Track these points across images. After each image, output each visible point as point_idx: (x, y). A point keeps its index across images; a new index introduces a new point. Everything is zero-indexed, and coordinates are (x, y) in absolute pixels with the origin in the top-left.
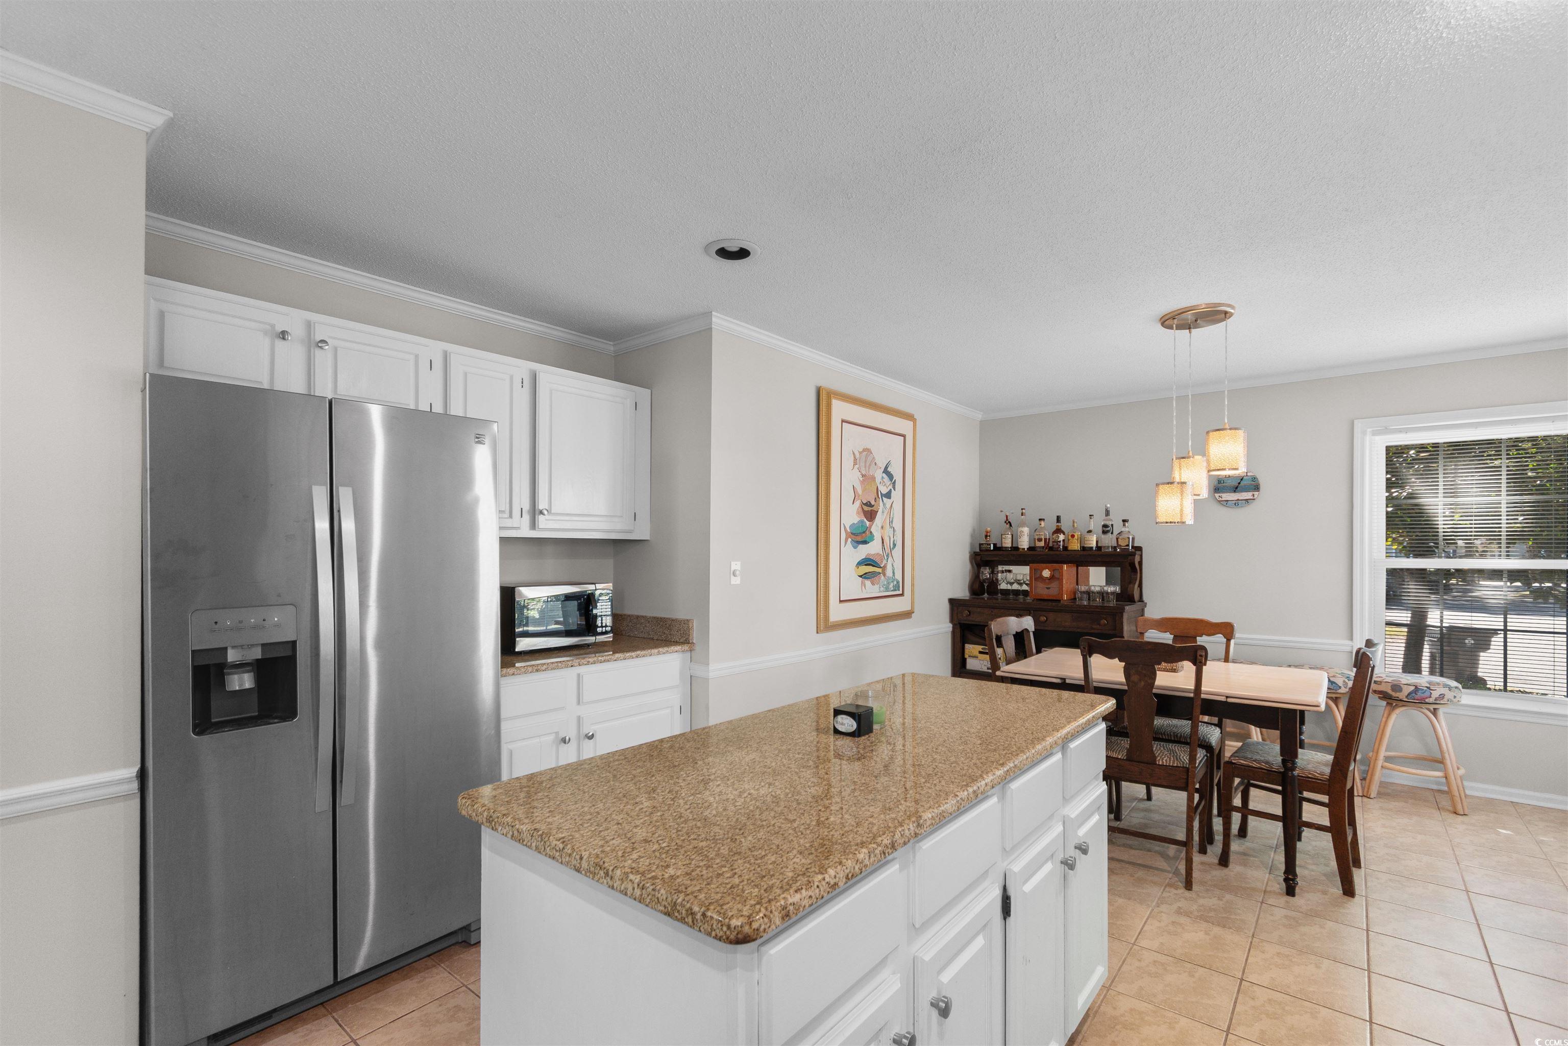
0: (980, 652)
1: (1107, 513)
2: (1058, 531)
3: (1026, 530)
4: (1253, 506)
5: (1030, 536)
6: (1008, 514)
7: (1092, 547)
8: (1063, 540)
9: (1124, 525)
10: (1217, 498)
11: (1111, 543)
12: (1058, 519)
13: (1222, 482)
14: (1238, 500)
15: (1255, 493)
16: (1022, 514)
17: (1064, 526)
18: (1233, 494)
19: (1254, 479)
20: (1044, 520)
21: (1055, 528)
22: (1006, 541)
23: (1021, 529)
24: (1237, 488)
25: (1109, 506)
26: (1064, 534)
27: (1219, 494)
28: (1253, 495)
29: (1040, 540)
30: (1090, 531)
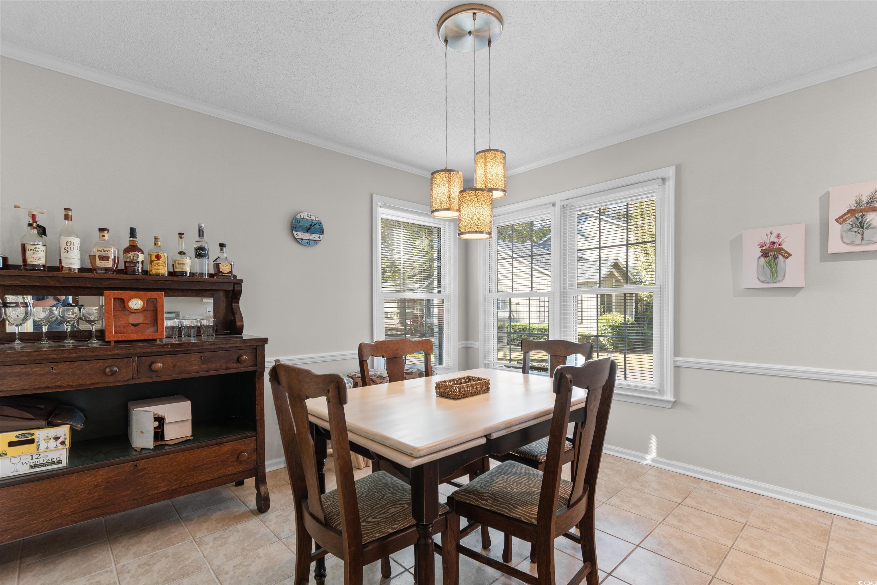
0: (11, 444)
1: (201, 233)
2: (133, 248)
3: (76, 241)
4: (320, 244)
5: (82, 250)
6: (35, 213)
7: (186, 273)
8: (142, 262)
9: (222, 250)
10: (295, 235)
11: (208, 270)
12: (133, 232)
13: (298, 221)
14: (310, 239)
15: (321, 236)
16: (67, 217)
17: (140, 241)
18: (306, 234)
19: (320, 224)
20: (107, 230)
21: (127, 245)
22: (36, 255)
23: (64, 239)
24: (309, 229)
25: (203, 225)
26: (143, 253)
27: (296, 232)
28: (320, 237)
29: (105, 258)
30: (182, 253)
